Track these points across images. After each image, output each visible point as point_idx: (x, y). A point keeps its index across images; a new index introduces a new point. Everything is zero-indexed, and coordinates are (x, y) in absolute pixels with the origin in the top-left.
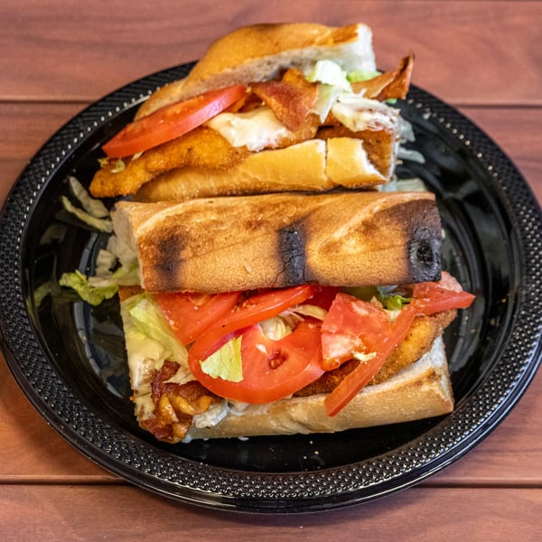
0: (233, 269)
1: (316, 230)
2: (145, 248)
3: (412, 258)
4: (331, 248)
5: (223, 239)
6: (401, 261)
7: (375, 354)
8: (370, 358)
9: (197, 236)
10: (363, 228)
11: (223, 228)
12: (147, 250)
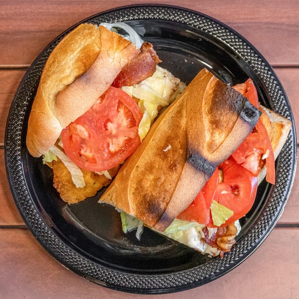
0: (187, 193)
1: (198, 146)
2: (145, 218)
3: (246, 120)
4: (211, 146)
5: (170, 186)
6: (244, 125)
7: (268, 150)
8: (269, 153)
9: (158, 194)
10: (214, 126)
11: (163, 180)
12: (146, 219)
